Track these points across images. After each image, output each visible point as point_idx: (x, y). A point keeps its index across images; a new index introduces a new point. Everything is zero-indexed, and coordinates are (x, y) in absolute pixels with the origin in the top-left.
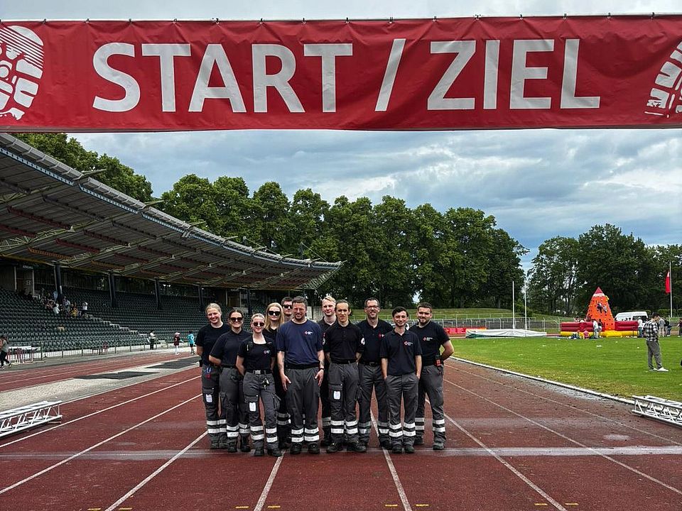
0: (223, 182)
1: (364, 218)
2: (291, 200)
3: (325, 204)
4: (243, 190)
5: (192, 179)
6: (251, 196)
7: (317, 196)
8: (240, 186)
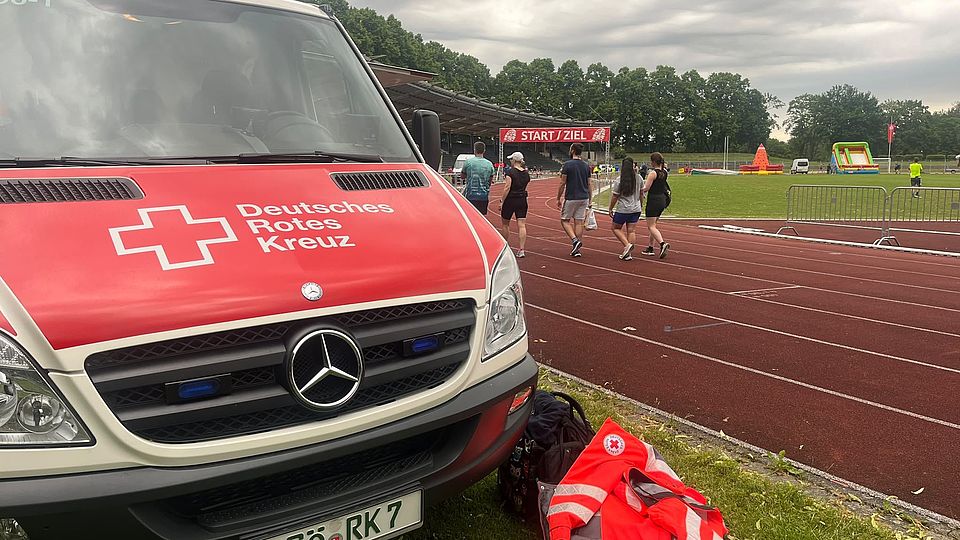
0: (536, 62)
1: (640, 84)
2: (585, 72)
3: (611, 74)
4: (551, 67)
5: (516, 63)
6: (556, 71)
7: (605, 68)
8: (548, 64)
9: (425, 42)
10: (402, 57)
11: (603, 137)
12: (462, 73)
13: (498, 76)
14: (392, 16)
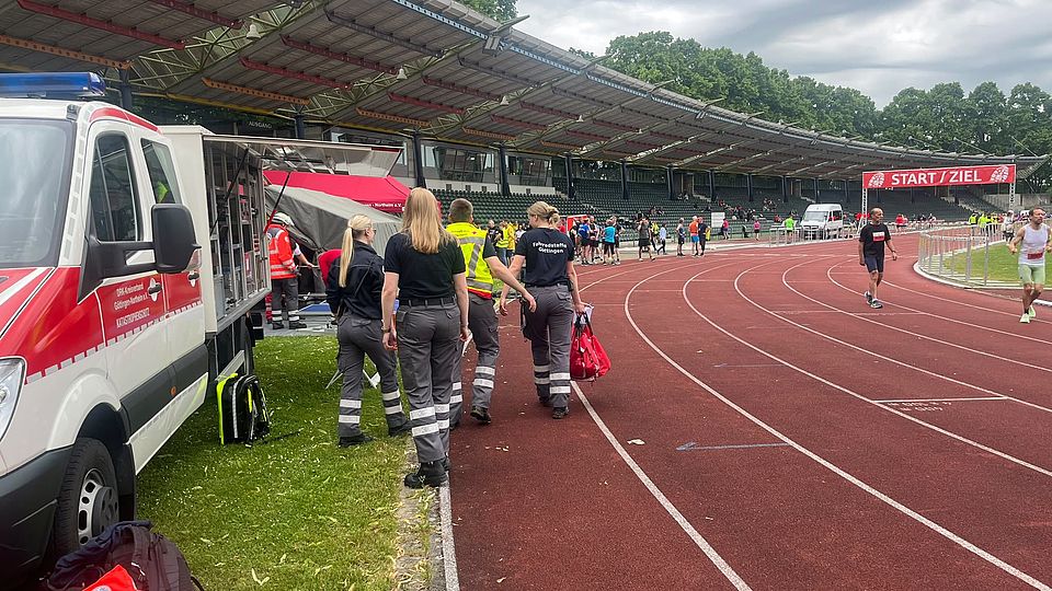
0: (939, 89)
2: (1008, 95)
3: (1045, 96)
4: (960, 93)
5: (911, 91)
6: (966, 97)
7: (1036, 89)
8: (955, 90)
9: (791, 78)
10: (761, 98)
11: (1005, 177)
12: (838, 109)
13: (887, 109)
14: (752, 53)
